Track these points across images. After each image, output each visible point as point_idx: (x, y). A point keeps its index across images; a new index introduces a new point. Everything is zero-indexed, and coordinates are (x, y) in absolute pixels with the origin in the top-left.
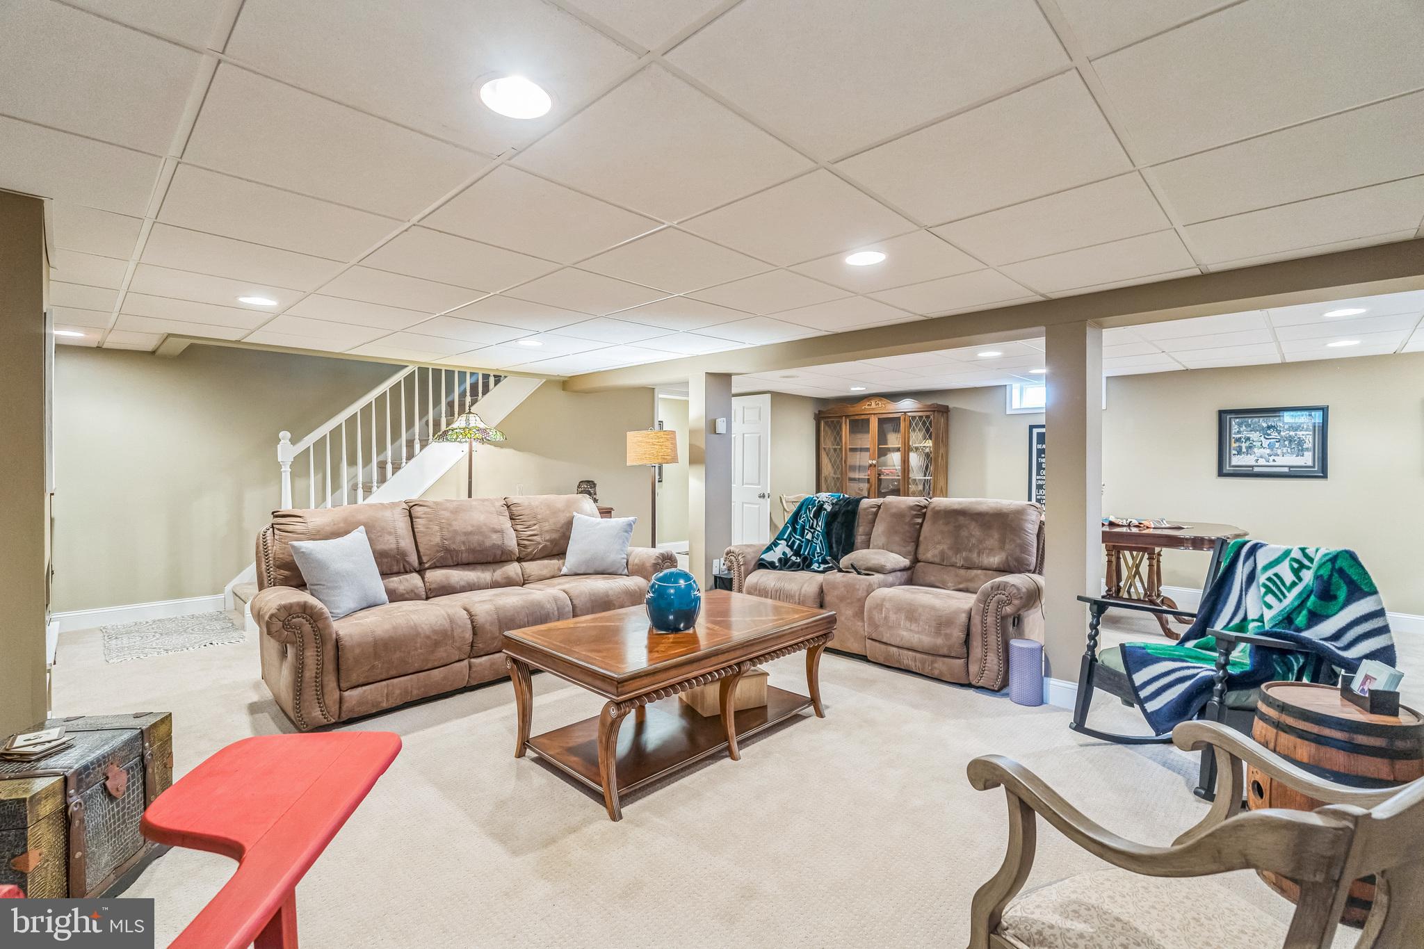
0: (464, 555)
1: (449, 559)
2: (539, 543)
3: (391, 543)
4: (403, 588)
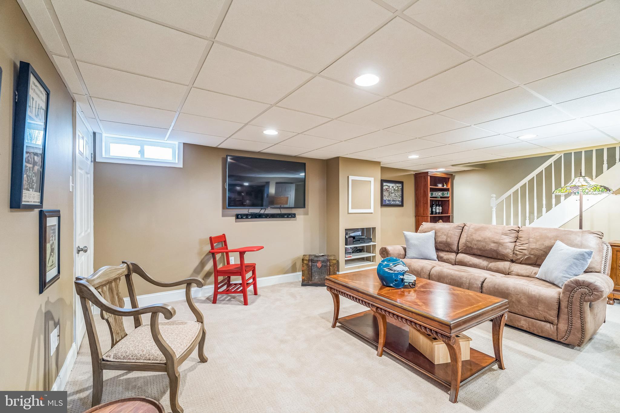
0: (475, 251)
1: (469, 251)
2: (525, 255)
3: (444, 239)
4: (446, 257)
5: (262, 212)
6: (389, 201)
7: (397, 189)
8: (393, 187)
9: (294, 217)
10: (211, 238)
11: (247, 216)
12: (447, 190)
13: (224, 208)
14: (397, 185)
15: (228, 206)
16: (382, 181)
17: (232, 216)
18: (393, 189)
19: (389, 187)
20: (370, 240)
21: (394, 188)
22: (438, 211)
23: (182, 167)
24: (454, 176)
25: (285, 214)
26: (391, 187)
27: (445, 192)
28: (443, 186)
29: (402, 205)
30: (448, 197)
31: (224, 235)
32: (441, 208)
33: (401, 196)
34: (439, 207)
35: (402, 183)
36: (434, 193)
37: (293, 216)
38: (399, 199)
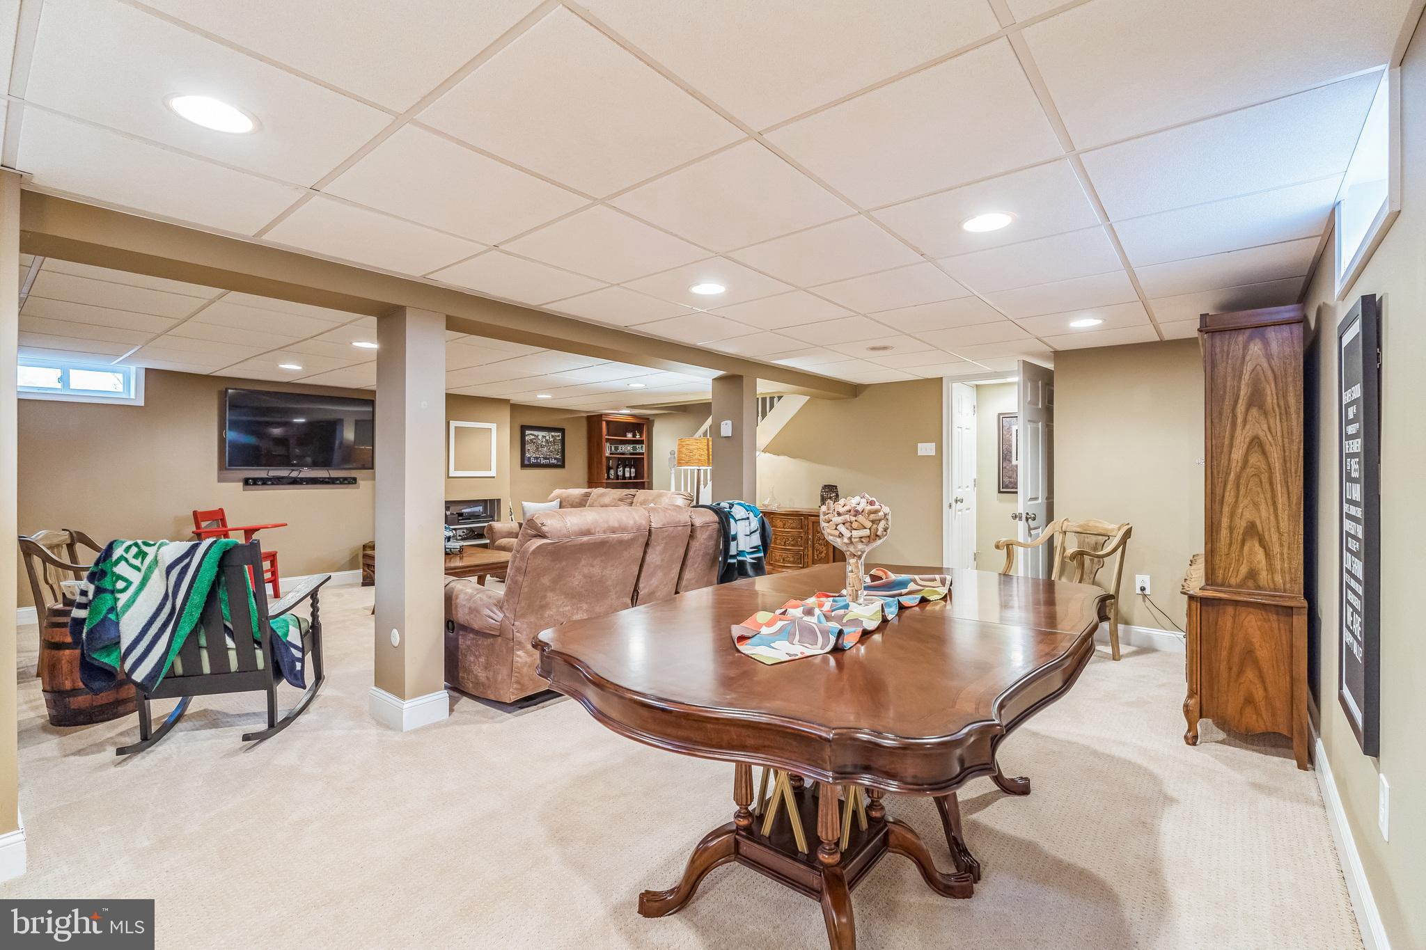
5: (294, 474)
6: (537, 458)
7: (551, 439)
8: (544, 437)
9: (353, 483)
10: (195, 513)
11: (264, 482)
12: (641, 442)
13: (222, 467)
14: (553, 434)
15: (229, 466)
16: (524, 428)
17: (238, 481)
18: (544, 440)
19: (537, 436)
20: (492, 518)
21: (547, 438)
22: (627, 475)
23: (143, 405)
24: (653, 421)
25: (337, 479)
26: (540, 437)
27: (637, 446)
28: (634, 436)
29: (562, 466)
30: (643, 454)
31: (221, 510)
32: (633, 470)
33: (560, 451)
34: (630, 468)
35: (562, 431)
36: (620, 447)
37: (353, 481)
38: (557, 456)
